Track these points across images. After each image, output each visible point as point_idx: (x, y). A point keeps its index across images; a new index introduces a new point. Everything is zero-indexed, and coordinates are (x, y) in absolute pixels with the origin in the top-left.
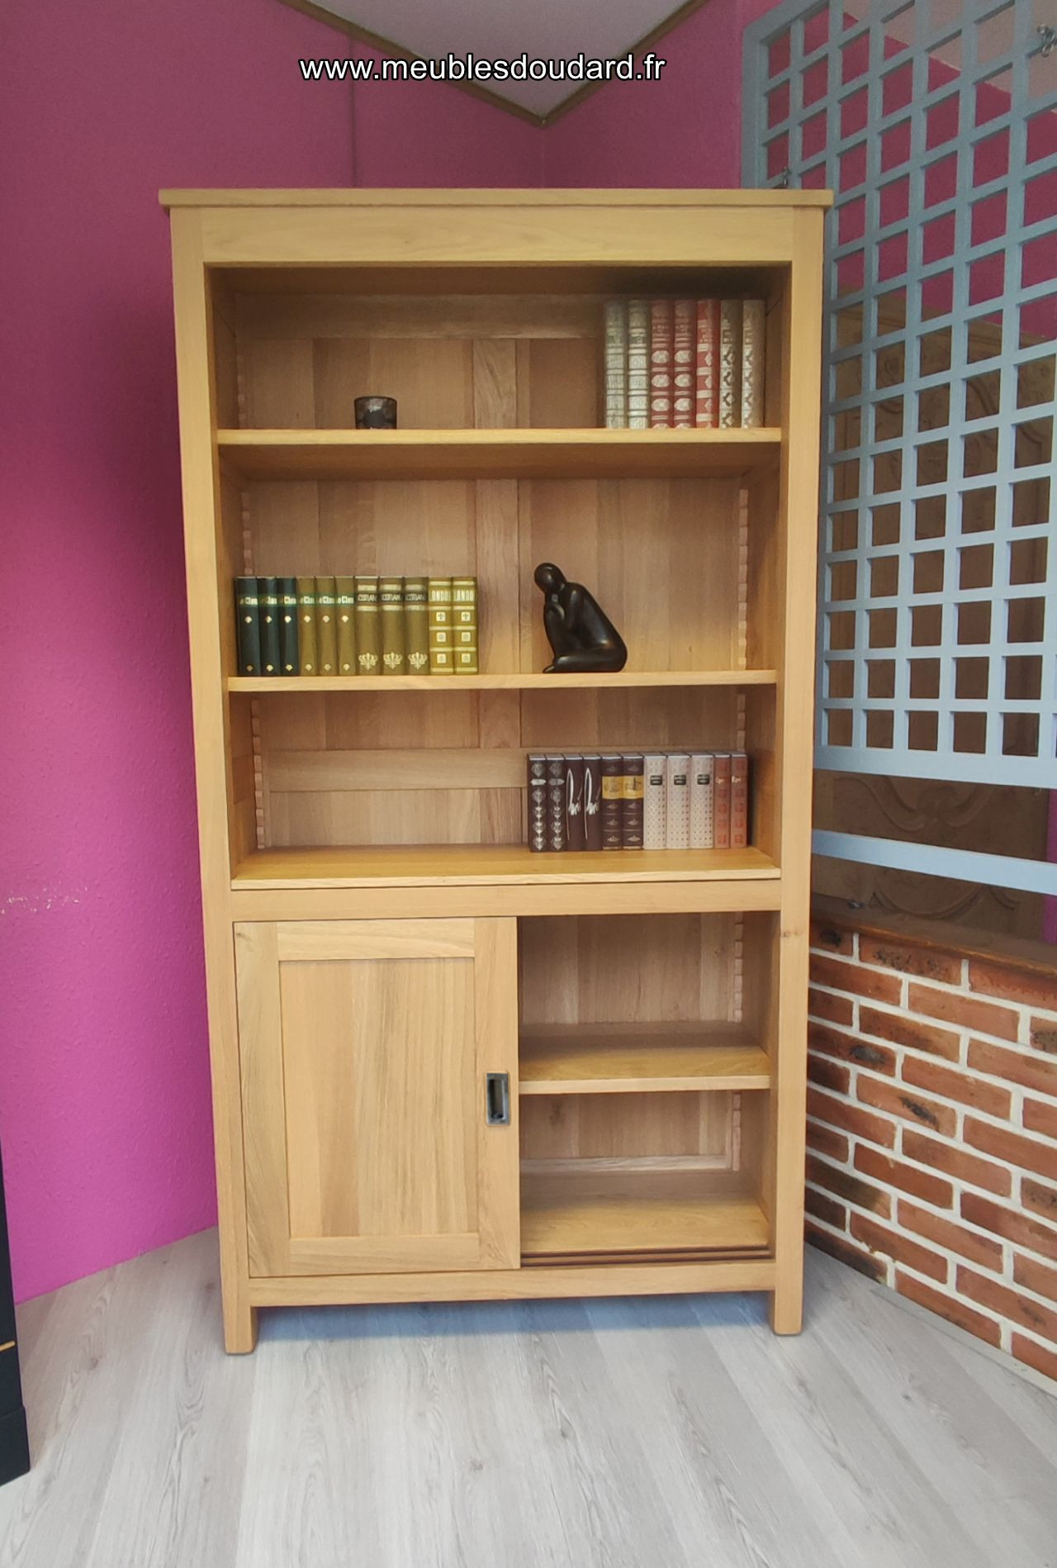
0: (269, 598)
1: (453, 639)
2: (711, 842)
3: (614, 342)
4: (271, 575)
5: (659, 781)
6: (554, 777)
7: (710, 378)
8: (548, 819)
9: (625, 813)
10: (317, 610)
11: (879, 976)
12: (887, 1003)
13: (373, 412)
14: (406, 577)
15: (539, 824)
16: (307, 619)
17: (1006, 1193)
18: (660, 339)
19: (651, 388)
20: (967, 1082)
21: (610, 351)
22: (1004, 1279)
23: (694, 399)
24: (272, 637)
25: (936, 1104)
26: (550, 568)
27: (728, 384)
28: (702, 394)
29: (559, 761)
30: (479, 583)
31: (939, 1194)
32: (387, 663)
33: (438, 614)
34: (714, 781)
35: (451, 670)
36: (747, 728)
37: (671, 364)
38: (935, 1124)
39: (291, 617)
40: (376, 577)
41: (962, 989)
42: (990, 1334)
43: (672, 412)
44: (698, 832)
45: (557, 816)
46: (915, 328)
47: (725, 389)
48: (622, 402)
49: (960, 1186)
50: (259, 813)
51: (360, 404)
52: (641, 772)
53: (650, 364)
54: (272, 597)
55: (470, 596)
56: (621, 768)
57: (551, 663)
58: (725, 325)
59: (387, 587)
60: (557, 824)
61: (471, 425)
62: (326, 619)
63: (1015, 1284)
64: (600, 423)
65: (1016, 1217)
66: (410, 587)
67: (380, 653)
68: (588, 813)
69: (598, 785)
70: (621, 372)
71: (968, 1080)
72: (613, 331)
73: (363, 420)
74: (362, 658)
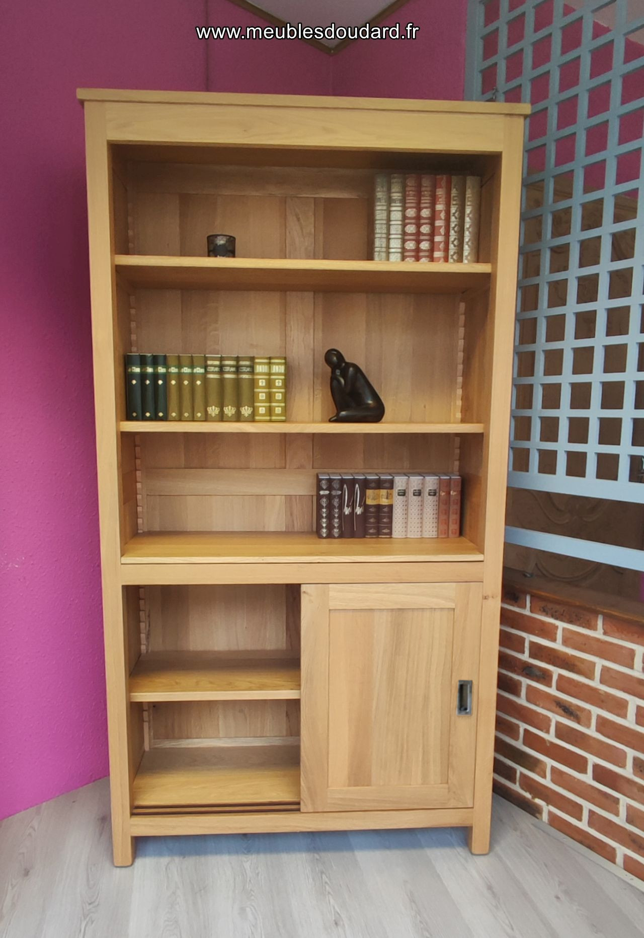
0: (148, 368)
1: (270, 397)
2: (436, 533)
3: (380, 202)
4: (149, 353)
5: (403, 493)
6: (335, 489)
7: (443, 227)
8: (330, 517)
9: (381, 514)
10: (180, 377)
11: (543, 623)
12: (548, 640)
13: (220, 245)
14: (239, 356)
15: (324, 520)
16: (173, 382)
17: (623, 766)
18: (411, 200)
19: (404, 233)
20: (600, 694)
21: (378, 208)
22: (620, 820)
23: (432, 241)
24: (150, 394)
25: (578, 707)
26: (335, 353)
27: (455, 232)
28: (438, 239)
29: (339, 479)
30: (287, 361)
31: (579, 764)
32: (226, 413)
33: (260, 381)
34: (439, 493)
35: (268, 418)
36: (461, 458)
37: (418, 218)
38: (578, 720)
39: (163, 381)
40: (220, 356)
41: (598, 634)
42: (610, 855)
43: (418, 250)
44: (428, 527)
45: (336, 515)
46: (579, 198)
47: (453, 235)
48: (385, 243)
49: (592, 759)
50: (139, 509)
51: (211, 239)
52: (392, 487)
53: (404, 218)
54: (150, 367)
55: (282, 369)
56: (379, 484)
57: (335, 414)
58: (454, 192)
59: (227, 362)
60: (336, 520)
61: (284, 256)
62: (186, 383)
63: (627, 824)
64: (370, 257)
65: (628, 781)
66: (242, 363)
67: (221, 406)
68: (356, 513)
69: (363, 495)
70: (384, 222)
71: (600, 692)
72: (380, 194)
73: (213, 251)
74: (210, 410)
